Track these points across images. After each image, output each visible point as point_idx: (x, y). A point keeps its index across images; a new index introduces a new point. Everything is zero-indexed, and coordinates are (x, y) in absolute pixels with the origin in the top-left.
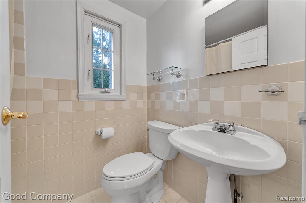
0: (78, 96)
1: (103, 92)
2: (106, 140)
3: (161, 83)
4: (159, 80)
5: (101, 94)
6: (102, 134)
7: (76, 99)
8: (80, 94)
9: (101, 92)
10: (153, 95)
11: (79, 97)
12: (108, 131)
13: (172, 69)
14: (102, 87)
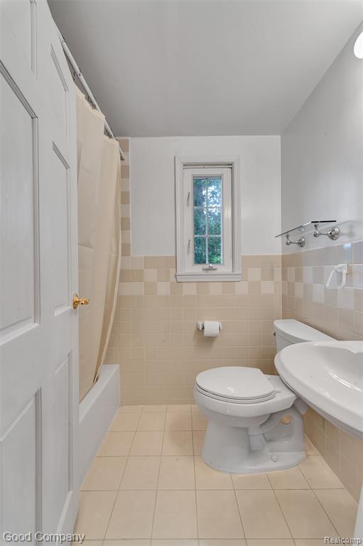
0: (176, 276)
1: (208, 269)
2: (211, 339)
3: (303, 250)
4: (301, 244)
5: (204, 273)
6: (203, 328)
7: (175, 280)
8: (179, 273)
9: (204, 270)
10: (291, 271)
11: (178, 277)
12: (212, 327)
13: (315, 226)
14: (207, 262)
